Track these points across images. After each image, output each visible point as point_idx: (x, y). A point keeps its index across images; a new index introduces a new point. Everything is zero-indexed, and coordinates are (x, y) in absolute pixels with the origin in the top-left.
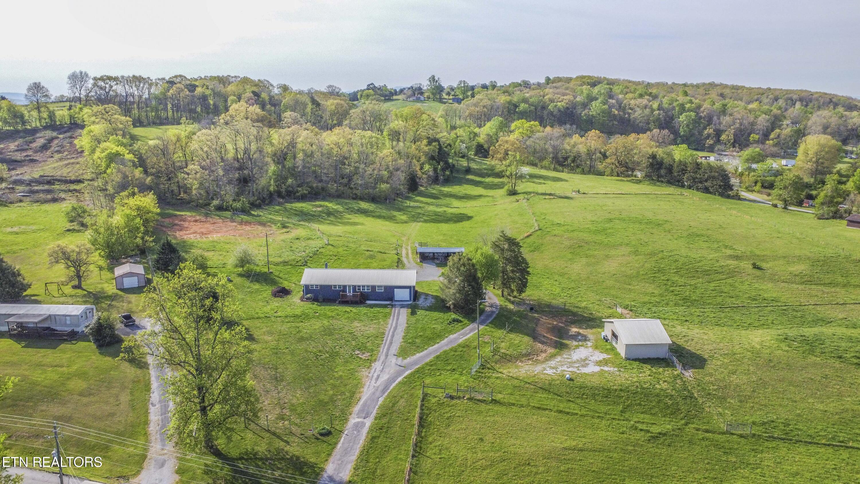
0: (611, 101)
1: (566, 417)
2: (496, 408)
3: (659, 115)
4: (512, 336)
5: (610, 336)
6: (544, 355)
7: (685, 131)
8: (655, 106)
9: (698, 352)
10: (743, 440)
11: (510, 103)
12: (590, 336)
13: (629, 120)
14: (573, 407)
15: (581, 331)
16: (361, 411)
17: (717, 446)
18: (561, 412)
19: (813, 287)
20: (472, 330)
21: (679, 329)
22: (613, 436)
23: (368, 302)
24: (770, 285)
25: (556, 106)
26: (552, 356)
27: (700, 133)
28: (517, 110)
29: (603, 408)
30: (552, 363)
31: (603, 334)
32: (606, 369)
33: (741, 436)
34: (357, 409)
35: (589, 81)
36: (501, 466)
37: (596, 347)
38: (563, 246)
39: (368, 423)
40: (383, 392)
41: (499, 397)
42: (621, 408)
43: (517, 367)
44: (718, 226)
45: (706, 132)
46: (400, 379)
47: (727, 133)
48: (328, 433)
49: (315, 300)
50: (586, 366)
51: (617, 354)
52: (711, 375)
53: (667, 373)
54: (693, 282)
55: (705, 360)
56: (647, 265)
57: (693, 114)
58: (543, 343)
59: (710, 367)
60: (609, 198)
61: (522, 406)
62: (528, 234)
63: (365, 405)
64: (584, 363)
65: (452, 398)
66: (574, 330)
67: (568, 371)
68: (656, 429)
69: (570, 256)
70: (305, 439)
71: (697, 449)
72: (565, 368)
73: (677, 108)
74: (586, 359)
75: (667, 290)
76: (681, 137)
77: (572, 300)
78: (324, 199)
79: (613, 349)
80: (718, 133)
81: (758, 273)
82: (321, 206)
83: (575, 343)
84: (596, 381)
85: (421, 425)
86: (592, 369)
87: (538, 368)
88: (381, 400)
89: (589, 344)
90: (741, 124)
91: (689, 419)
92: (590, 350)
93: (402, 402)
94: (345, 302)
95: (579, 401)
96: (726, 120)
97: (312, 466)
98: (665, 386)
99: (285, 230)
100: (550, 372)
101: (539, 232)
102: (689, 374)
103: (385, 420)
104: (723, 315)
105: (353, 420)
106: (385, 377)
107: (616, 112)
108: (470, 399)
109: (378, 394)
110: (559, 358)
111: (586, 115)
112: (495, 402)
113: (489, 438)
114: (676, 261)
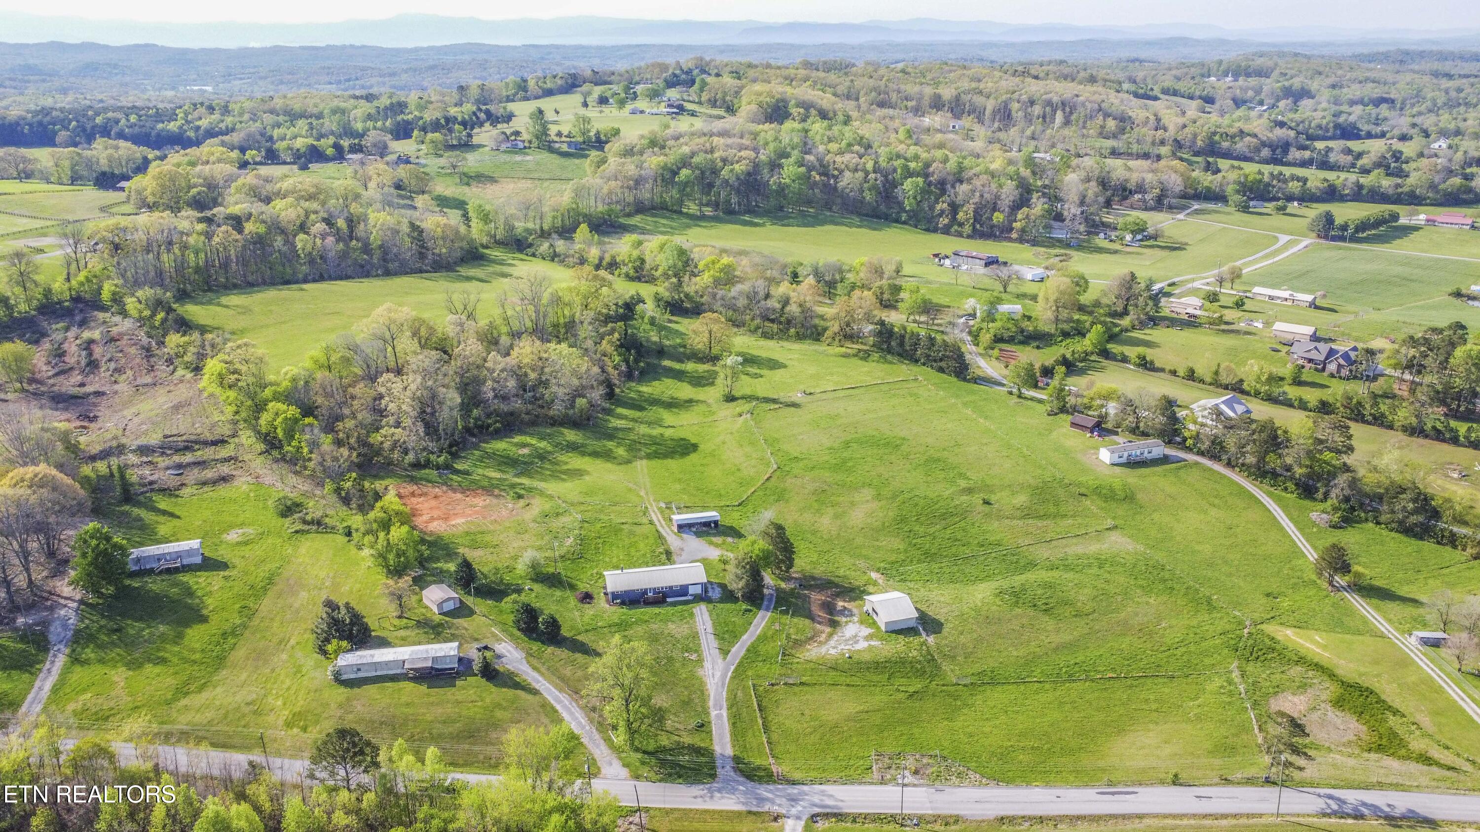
0: (807, 157)
1: (853, 689)
2: (806, 688)
3: (876, 180)
4: (795, 620)
5: (871, 611)
6: (824, 636)
7: (910, 205)
8: (870, 166)
9: (937, 617)
10: (965, 689)
11: (665, 168)
12: (855, 611)
13: (835, 189)
14: (856, 681)
15: (846, 605)
16: (715, 705)
17: (950, 695)
18: (848, 685)
19: (1030, 521)
20: (763, 618)
21: (923, 592)
22: (884, 698)
23: (668, 600)
24: (996, 524)
25: (732, 170)
26: (830, 635)
27: (932, 208)
28: (677, 179)
29: (875, 678)
30: (832, 643)
31: (865, 609)
32: (873, 643)
33: (965, 685)
34: (711, 703)
35: (768, 99)
36: (821, 730)
37: (861, 622)
38: (806, 491)
39: (724, 713)
40: (723, 687)
41: (804, 679)
42: (887, 676)
43: (808, 650)
44: (953, 443)
45: (938, 207)
46: (730, 674)
47: (965, 209)
48: (702, 725)
49: (623, 603)
50: (857, 642)
51: (878, 628)
52: (946, 638)
53: (915, 641)
54: (932, 530)
55: (942, 624)
56: (891, 514)
57: (920, 180)
58: (820, 623)
59: (945, 631)
60: (839, 398)
61: (821, 684)
62: (768, 475)
63: (715, 700)
64: (855, 638)
65: (773, 685)
66: (840, 604)
67: (845, 648)
68: (911, 689)
69: (816, 506)
70: (691, 732)
71: (938, 699)
72: (842, 647)
73: (899, 171)
74: (856, 636)
75: (910, 544)
76: (906, 212)
77: (831, 568)
78: (522, 432)
79: (875, 623)
80: (954, 208)
81: (987, 508)
82: (524, 445)
83: (844, 619)
84: (867, 657)
85: (760, 710)
86: (862, 645)
87: (823, 650)
88: (724, 693)
89: (856, 619)
90: (982, 196)
91: (932, 677)
92: (858, 625)
93: (740, 694)
94: (649, 603)
95: (858, 674)
96: (963, 188)
97: (706, 749)
98: (915, 653)
99: (522, 502)
100: (832, 651)
101: (778, 473)
102: (931, 640)
103: (734, 710)
104: (956, 568)
105: (713, 713)
106: (718, 674)
107: (818, 178)
108: (785, 684)
109: (720, 690)
110: (836, 638)
111: (775, 183)
112: (802, 684)
113: (807, 712)
114: (917, 505)
